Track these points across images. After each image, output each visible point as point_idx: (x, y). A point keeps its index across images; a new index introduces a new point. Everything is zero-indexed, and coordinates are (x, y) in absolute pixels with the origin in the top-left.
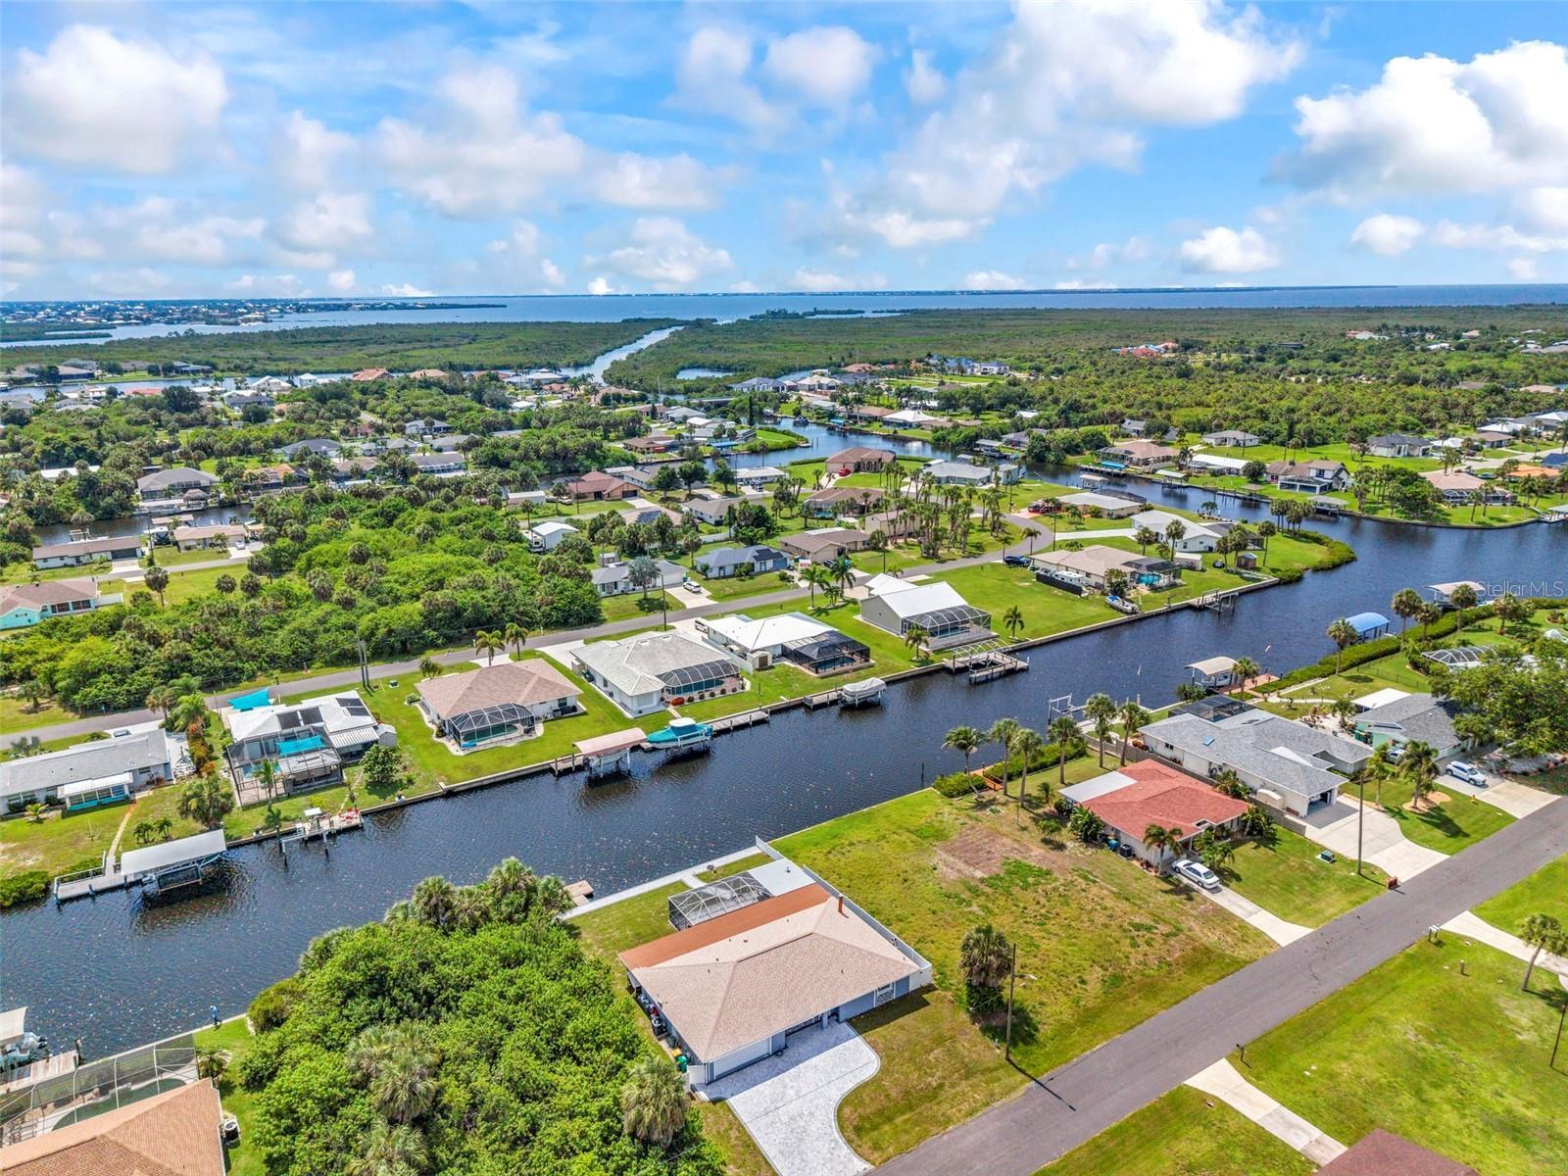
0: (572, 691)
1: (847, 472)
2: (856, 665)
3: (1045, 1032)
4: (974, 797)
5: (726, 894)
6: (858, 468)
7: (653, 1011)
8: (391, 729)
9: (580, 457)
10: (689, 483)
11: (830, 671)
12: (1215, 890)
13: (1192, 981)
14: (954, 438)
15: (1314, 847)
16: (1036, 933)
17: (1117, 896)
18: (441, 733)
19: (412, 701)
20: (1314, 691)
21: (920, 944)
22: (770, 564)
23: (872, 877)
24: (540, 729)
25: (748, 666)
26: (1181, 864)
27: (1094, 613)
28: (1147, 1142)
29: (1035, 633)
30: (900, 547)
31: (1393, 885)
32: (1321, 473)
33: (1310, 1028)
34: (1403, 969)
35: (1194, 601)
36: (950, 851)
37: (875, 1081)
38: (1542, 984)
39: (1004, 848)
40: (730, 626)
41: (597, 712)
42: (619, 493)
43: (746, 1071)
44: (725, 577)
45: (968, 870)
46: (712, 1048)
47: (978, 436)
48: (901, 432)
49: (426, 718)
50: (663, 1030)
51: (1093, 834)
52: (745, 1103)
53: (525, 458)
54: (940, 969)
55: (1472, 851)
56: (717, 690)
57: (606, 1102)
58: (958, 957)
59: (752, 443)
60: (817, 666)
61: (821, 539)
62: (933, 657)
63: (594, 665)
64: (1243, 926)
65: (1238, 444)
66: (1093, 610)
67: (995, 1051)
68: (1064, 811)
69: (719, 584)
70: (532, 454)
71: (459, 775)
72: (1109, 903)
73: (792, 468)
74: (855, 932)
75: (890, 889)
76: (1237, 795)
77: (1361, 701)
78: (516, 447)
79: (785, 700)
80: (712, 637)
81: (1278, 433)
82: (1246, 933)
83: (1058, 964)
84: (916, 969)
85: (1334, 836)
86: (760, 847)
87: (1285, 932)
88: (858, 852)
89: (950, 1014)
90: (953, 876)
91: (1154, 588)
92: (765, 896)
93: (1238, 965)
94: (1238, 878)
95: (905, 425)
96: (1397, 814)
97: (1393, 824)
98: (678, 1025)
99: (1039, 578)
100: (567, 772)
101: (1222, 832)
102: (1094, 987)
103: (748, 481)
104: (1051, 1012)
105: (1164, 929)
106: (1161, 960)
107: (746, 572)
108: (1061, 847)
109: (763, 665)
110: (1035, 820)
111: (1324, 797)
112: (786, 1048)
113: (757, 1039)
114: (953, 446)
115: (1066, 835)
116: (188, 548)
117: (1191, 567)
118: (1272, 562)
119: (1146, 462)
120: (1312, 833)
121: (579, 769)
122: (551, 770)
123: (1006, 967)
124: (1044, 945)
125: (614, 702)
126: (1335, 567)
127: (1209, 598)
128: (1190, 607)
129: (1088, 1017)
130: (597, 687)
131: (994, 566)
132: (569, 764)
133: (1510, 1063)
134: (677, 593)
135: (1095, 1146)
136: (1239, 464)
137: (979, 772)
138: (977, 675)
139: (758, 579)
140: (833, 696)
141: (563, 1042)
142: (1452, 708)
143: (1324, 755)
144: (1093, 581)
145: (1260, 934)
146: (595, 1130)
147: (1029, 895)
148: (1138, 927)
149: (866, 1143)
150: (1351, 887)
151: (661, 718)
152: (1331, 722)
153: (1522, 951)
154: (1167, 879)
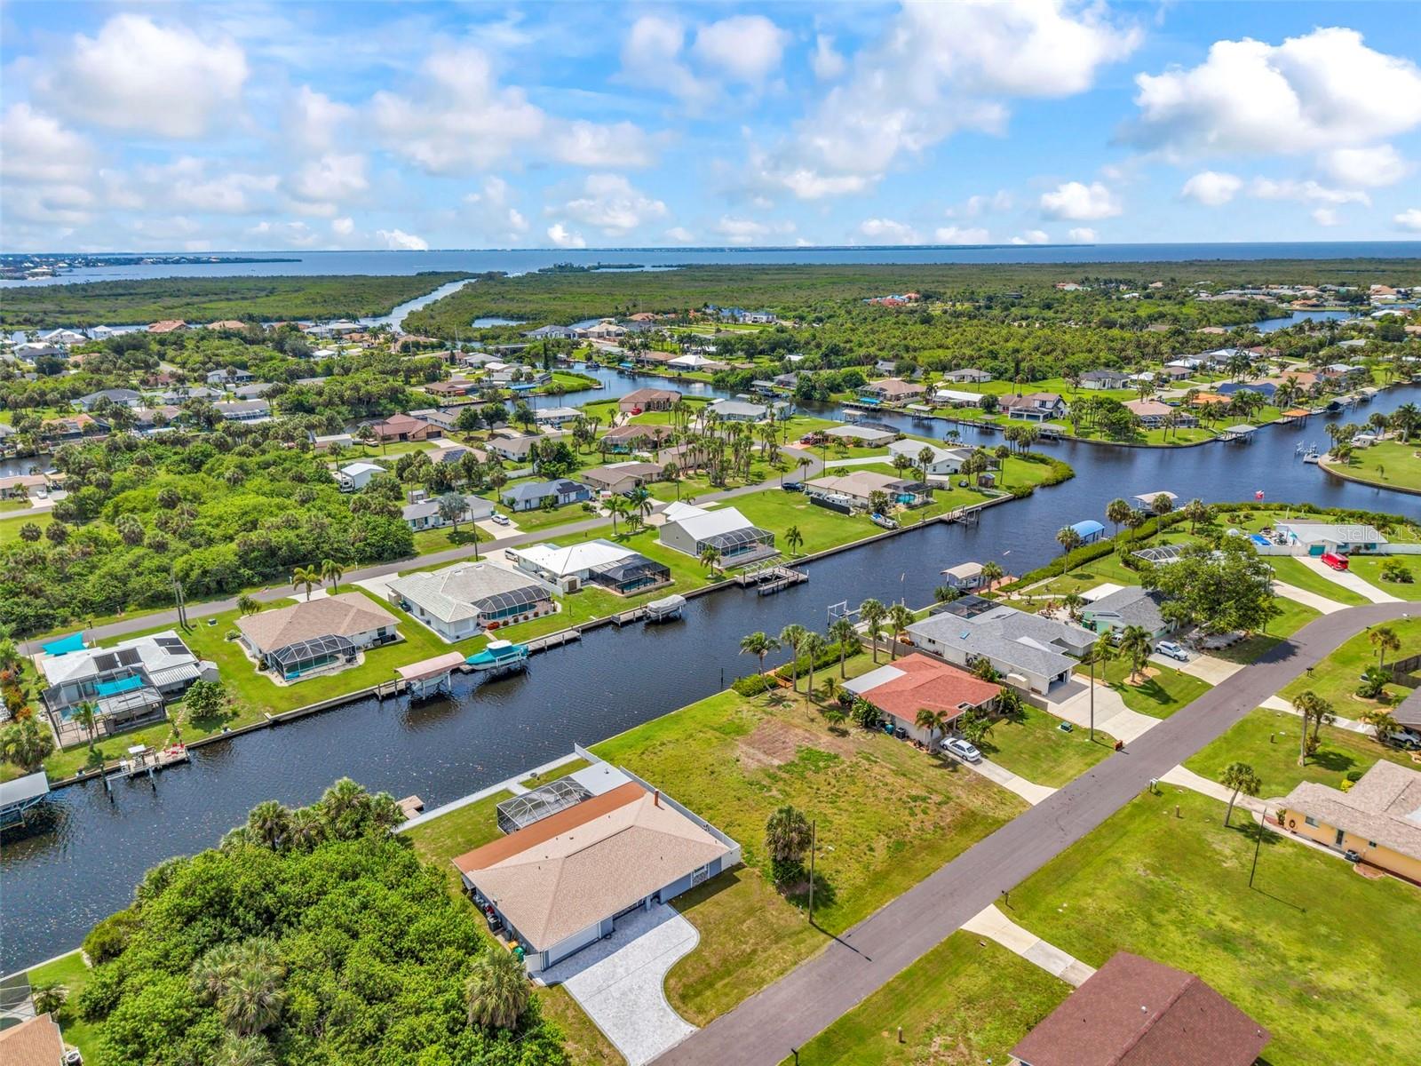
0: (391, 622)
1: (639, 411)
2: (658, 584)
3: (841, 895)
4: (768, 695)
5: (550, 798)
6: (649, 407)
7: (488, 909)
8: (213, 666)
9: (384, 401)
10: (491, 423)
11: (634, 591)
12: (977, 762)
13: (961, 841)
14: (732, 380)
15: (1056, 720)
16: (829, 810)
17: (896, 773)
18: (264, 667)
19: (232, 638)
20: (1048, 589)
21: (728, 828)
22: (573, 496)
23: (683, 772)
24: (361, 658)
25: (559, 590)
26: (948, 742)
27: (860, 529)
28: (932, 982)
29: (812, 550)
30: (690, 478)
31: (1119, 747)
32: (1043, 404)
33: (1060, 872)
34: (1131, 816)
35: (944, 516)
36: (751, 744)
37: (696, 953)
38: (1240, 820)
39: (797, 737)
40: (539, 554)
41: (416, 639)
42: (423, 434)
43: (577, 955)
44: (531, 509)
45: (766, 759)
46: (546, 938)
47: (753, 378)
48: (685, 375)
49: (247, 653)
50: (499, 925)
51: (872, 721)
52: (580, 985)
53: (329, 404)
54: (748, 849)
55: (1179, 714)
56: (530, 614)
57: (451, 996)
58: (763, 836)
59: (549, 386)
60: (623, 587)
61: (620, 472)
62: (725, 574)
63: (410, 595)
64: (1002, 791)
65: (974, 381)
66: (860, 527)
67: (797, 917)
68: (846, 702)
69: (526, 516)
70: (336, 400)
71: (283, 705)
72: (890, 780)
73: (587, 408)
74: (672, 821)
75: (699, 782)
76: (991, 680)
77: (1088, 595)
78: (320, 394)
79: (594, 619)
80: (522, 565)
81: (1006, 370)
82: (1004, 796)
83: (849, 836)
84: (726, 850)
85: (1070, 710)
86: (579, 753)
87: (1034, 793)
88: (669, 751)
89: (758, 887)
90: (754, 765)
91: (911, 507)
92: (587, 796)
93: (999, 824)
94: (995, 750)
95: (688, 368)
96: (1120, 687)
97: (1116, 696)
98: (512, 920)
99: (813, 501)
100: (390, 696)
101: (979, 712)
102: (881, 853)
103: (547, 421)
104: (845, 877)
105: (936, 798)
106: (936, 825)
107: (551, 504)
108: (844, 733)
109: (572, 588)
110: (822, 712)
111: (1061, 677)
112: (615, 930)
113: (588, 924)
114: (732, 387)
115: (849, 723)
117: (941, 487)
118: (1008, 481)
119: (898, 398)
120: (1053, 708)
121: (402, 693)
122: (374, 695)
123: (805, 842)
124: (837, 820)
125: (432, 629)
126: (1058, 483)
127: (957, 513)
128: (941, 522)
129: (877, 880)
130: (414, 616)
131: (774, 492)
132: (392, 689)
133: (1219, 887)
134: (486, 526)
135: (889, 989)
136: (976, 397)
137: (772, 673)
138: (765, 587)
139: (562, 510)
140: (639, 613)
141: (405, 943)
142: (1157, 597)
143: (1059, 642)
144: (859, 502)
145: (1015, 796)
146: (440, 1023)
147: (822, 777)
148: (915, 799)
149: (691, 1007)
150: (1086, 752)
151: (479, 643)
152: (1063, 614)
153: (1223, 794)
154: (936, 754)
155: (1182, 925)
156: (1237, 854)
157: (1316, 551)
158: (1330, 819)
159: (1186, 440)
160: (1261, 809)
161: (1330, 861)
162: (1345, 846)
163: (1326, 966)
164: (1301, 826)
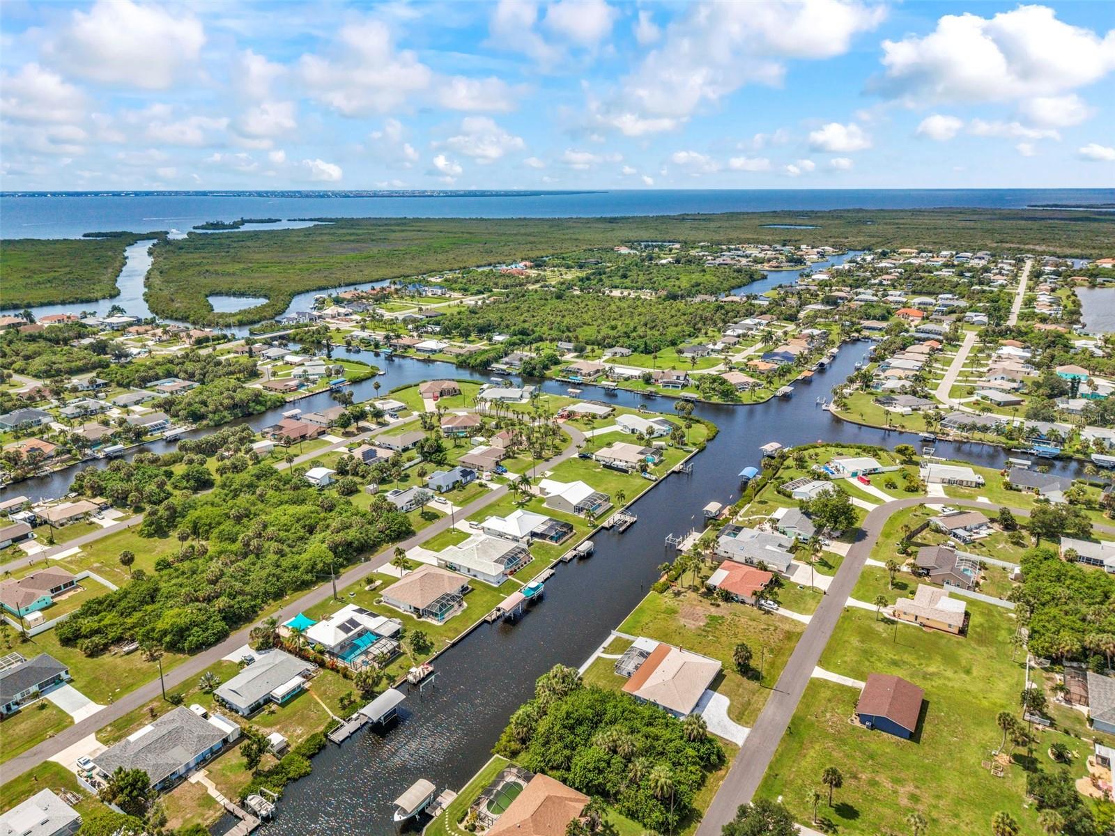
0: (466, 580)
1: (436, 399)
2: (570, 535)
4: (671, 591)
6: (442, 394)
8: (399, 620)
9: (252, 404)
10: (357, 421)
11: (562, 540)
12: (777, 609)
13: (791, 644)
14: (474, 363)
15: (795, 584)
17: (751, 620)
18: (420, 617)
19: (378, 602)
20: (751, 512)
22: (468, 478)
24: (464, 602)
25: (524, 546)
26: (764, 603)
27: (640, 483)
28: (814, 697)
31: (825, 593)
32: (678, 377)
33: (831, 649)
34: (843, 623)
35: (674, 469)
36: (684, 617)
37: (731, 704)
38: (880, 617)
39: (701, 611)
40: (498, 525)
41: (479, 587)
42: (315, 434)
44: (450, 490)
45: (696, 623)
46: (681, 707)
47: (488, 362)
51: (728, 597)
55: (838, 573)
56: (521, 562)
59: (350, 376)
60: (555, 539)
61: (481, 456)
62: (596, 522)
64: (793, 620)
65: (623, 355)
66: (639, 481)
67: (756, 684)
68: (711, 590)
69: (451, 495)
72: (750, 623)
73: (394, 395)
76: (766, 570)
77: (776, 516)
79: (554, 561)
80: (493, 533)
82: (795, 622)
84: (720, 665)
85: (799, 578)
86: (615, 633)
87: (806, 619)
88: (652, 626)
90: (693, 627)
91: (656, 465)
92: (649, 653)
93: (800, 634)
94: (781, 602)
96: (810, 564)
97: (813, 569)
98: (667, 706)
99: (605, 466)
100: (495, 621)
101: (768, 586)
102: (768, 654)
104: (764, 667)
105: (772, 628)
106: (778, 639)
107: (460, 485)
108: (719, 605)
109: (530, 544)
110: (702, 596)
111: (789, 563)
115: (718, 600)
116: (62, 525)
117: (664, 450)
118: (692, 440)
119: (589, 375)
120: (792, 579)
122: (488, 622)
123: (750, 657)
125: (481, 580)
126: (714, 436)
127: (679, 466)
128: (673, 472)
129: (773, 665)
131: (575, 460)
132: (493, 617)
133: (884, 644)
134: (433, 505)
135: (802, 702)
136: (635, 373)
137: (663, 579)
138: (622, 529)
139: (467, 487)
140: (572, 554)
142: (807, 515)
143: (779, 545)
144: (630, 465)
145: (799, 621)
147: (724, 627)
148: (765, 630)
149: (744, 722)
150: (814, 597)
152: (768, 527)
154: (760, 609)
155: (879, 660)
156: (885, 631)
157: (854, 474)
158: (912, 612)
159: (762, 398)
160: (887, 612)
161: (914, 627)
162: (918, 621)
163: (927, 665)
164: (902, 616)
